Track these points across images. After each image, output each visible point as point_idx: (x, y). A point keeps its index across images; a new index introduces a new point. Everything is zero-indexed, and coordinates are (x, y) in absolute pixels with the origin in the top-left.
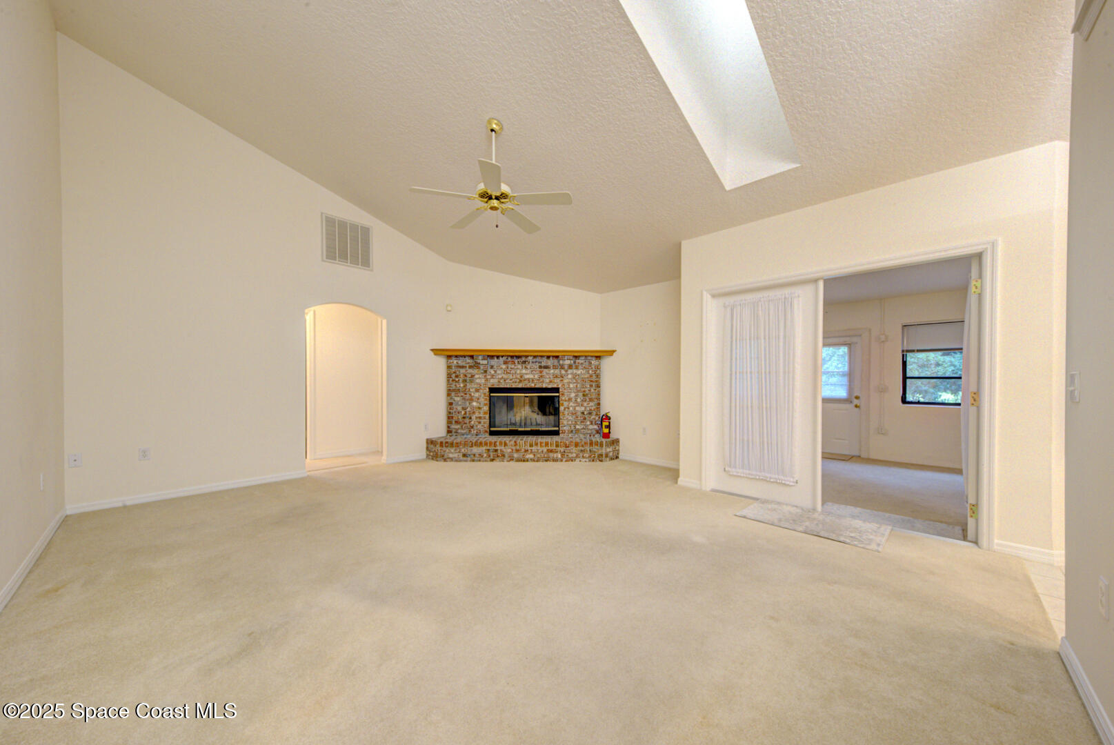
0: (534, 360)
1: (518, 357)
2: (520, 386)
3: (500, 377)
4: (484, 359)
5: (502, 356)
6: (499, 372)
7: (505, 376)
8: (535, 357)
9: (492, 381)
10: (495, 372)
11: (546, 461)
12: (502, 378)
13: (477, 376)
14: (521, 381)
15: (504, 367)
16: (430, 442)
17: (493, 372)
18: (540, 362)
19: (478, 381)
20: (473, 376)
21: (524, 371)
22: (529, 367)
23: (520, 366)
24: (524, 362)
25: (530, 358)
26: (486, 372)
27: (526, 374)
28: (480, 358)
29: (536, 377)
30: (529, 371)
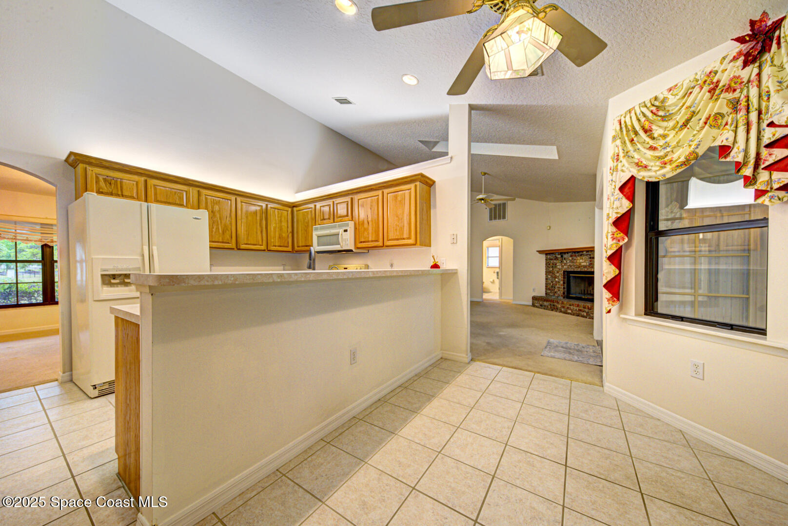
0: (587, 254)
1: (578, 252)
2: (579, 270)
3: (569, 264)
4: (558, 255)
5: (570, 252)
6: (568, 262)
7: (571, 264)
8: (587, 251)
9: (565, 267)
10: (566, 261)
11: (578, 316)
12: (570, 265)
13: (558, 264)
14: (579, 267)
15: (570, 258)
16: (535, 298)
17: (565, 262)
18: (590, 255)
19: (558, 267)
20: (556, 264)
21: (581, 261)
22: (584, 258)
23: (579, 258)
24: (581, 255)
25: (585, 252)
26: (562, 261)
27: (583, 262)
28: (557, 254)
29: (588, 264)
30: (583, 261)
